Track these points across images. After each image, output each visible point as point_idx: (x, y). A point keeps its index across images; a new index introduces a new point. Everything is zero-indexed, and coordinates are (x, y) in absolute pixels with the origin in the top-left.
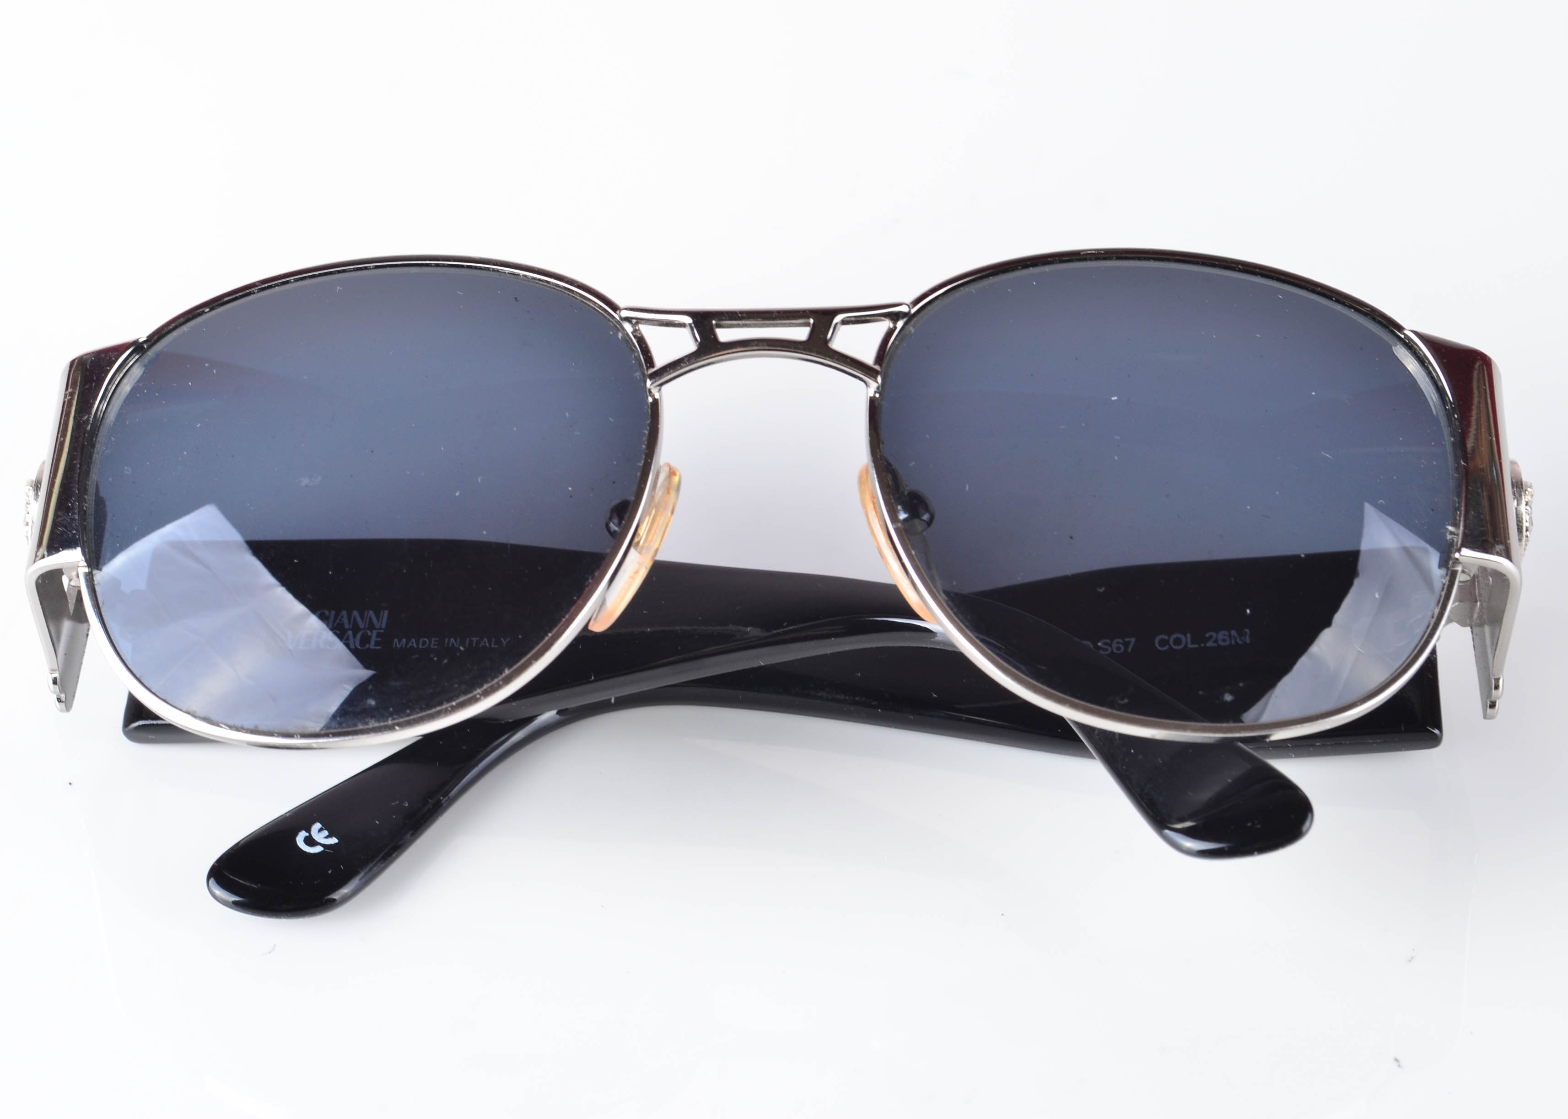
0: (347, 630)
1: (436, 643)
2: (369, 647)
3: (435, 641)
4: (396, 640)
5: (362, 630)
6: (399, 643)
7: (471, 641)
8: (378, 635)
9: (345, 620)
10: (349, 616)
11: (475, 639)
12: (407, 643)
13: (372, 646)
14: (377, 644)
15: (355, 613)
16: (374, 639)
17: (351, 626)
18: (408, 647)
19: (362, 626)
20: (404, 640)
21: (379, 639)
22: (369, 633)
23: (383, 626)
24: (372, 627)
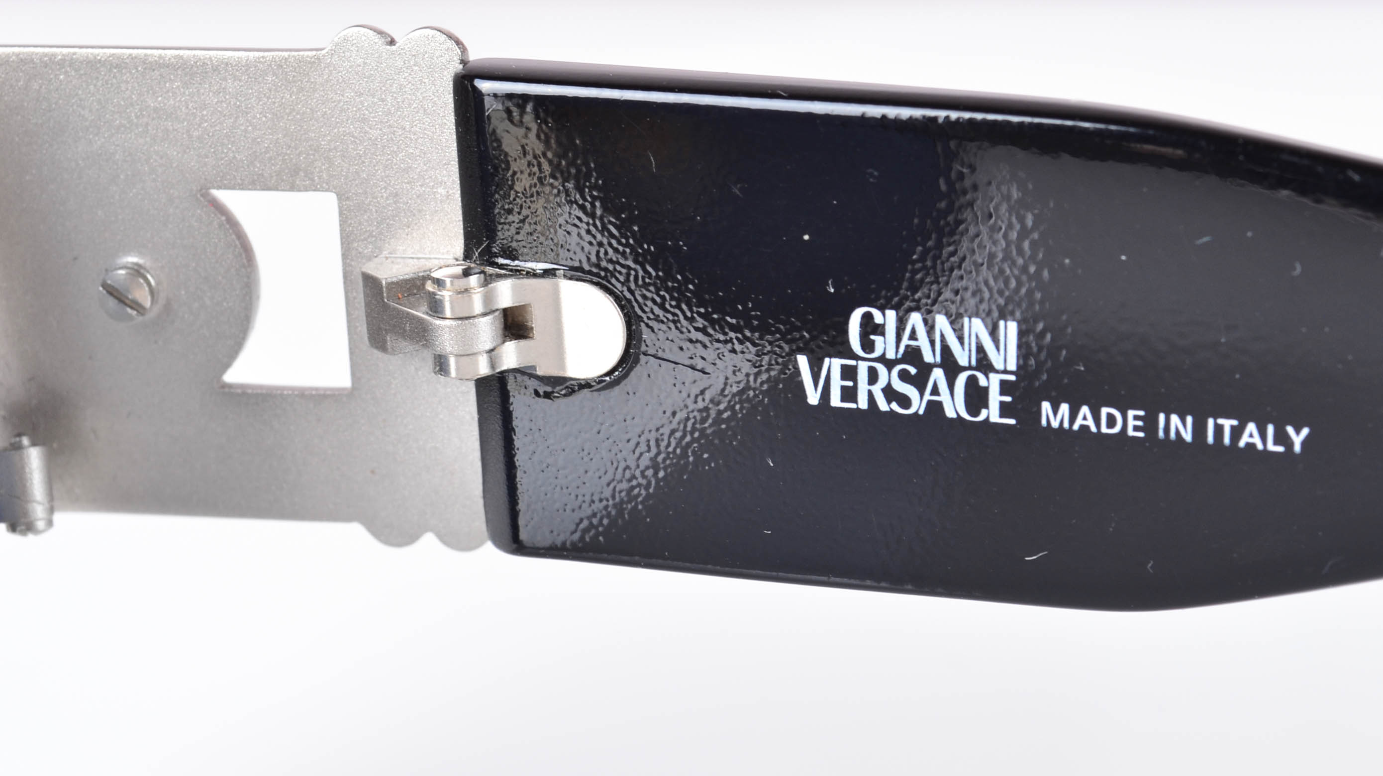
0: (929, 367)
1: (1140, 423)
2: (988, 417)
3: (1136, 418)
4: (1046, 406)
5: (965, 369)
6: (1055, 413)
7: (1219, 429)
8: (1005, 388)
9: (923, 342)
10: (930, 328)
11: (1228, 424)
12: (1073, 418)
13: (992, 413)
14: (1005, 409)
15: (942, 322)
16: (995, 398)
17: (938, 359)
18: (1076, 427)
19: (963, 361)
20: (1064, 408)
21: (1008, 399)
22: (982, 381)
23: (1012, 366)
24: (984, 364)
